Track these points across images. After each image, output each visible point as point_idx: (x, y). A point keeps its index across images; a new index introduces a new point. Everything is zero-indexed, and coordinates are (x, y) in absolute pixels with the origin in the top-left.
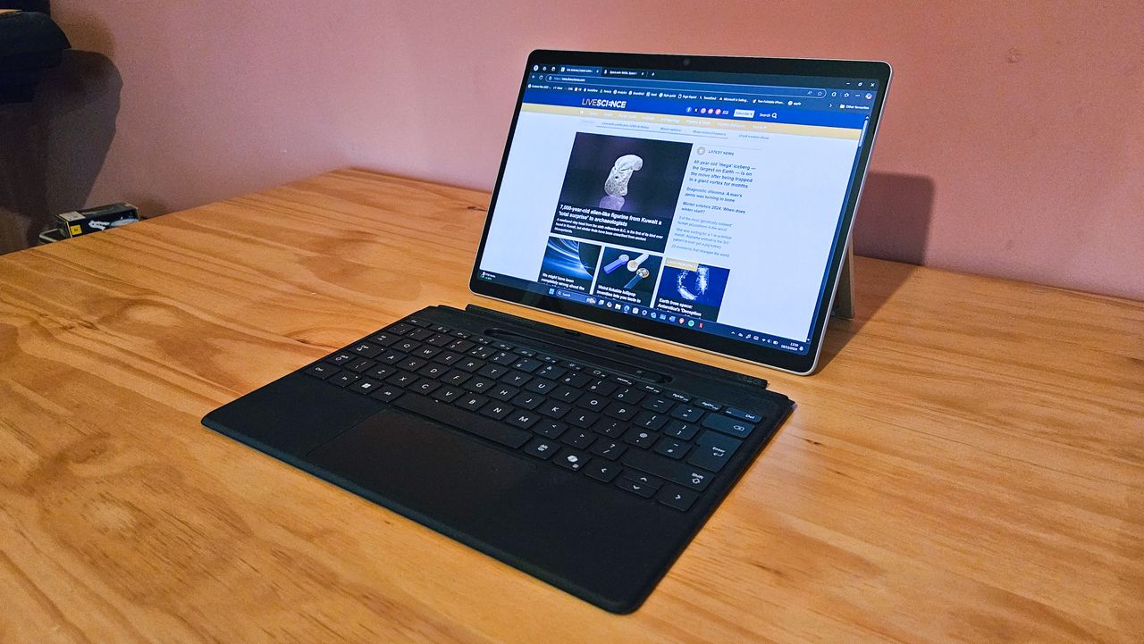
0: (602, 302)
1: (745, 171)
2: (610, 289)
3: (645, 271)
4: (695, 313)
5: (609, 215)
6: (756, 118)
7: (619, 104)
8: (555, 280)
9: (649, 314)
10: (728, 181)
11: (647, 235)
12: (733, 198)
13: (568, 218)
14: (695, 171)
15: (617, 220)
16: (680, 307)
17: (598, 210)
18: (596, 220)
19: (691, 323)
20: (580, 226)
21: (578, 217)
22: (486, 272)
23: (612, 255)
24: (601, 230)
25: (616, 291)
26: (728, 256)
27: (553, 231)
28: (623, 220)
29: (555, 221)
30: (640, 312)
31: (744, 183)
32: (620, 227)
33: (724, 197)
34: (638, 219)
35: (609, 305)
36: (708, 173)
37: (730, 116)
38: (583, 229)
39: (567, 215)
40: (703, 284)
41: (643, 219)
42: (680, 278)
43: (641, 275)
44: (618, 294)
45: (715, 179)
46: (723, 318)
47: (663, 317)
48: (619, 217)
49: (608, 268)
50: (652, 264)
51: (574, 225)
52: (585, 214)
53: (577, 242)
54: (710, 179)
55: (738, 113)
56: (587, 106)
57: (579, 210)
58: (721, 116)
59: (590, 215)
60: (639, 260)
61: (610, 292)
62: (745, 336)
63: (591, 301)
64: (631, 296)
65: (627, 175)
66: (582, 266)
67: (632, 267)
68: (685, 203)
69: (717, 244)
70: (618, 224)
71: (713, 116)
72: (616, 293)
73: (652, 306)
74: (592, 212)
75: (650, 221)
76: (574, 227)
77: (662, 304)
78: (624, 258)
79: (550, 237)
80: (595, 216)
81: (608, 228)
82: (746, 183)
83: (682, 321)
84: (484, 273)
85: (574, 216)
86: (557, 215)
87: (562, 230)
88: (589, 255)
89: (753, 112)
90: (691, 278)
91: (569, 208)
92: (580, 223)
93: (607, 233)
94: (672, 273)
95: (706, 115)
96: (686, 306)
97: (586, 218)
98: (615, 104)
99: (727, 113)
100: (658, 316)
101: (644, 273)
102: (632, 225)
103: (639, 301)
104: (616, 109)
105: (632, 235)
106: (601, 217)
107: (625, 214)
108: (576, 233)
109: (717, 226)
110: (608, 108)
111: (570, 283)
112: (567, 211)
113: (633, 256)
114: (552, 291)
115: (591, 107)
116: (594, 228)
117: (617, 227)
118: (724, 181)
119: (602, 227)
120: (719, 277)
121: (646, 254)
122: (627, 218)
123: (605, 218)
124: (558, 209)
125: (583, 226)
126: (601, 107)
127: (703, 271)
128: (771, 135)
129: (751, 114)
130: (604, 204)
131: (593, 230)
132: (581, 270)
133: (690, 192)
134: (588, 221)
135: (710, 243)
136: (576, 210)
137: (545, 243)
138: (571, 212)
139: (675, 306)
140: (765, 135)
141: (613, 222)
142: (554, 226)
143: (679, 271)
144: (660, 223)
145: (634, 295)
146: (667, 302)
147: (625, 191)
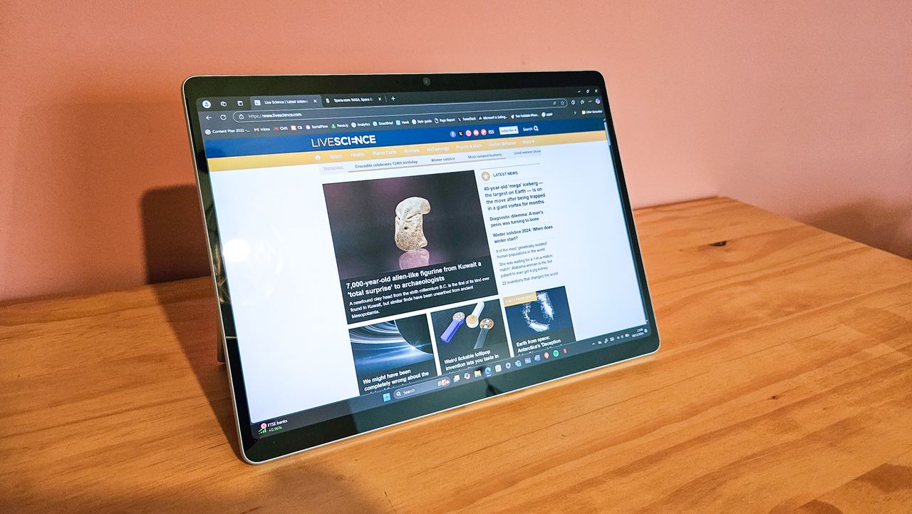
0: (457, 378)
1: (534, 187)
2: (460, 359)
3: (488, 321)
4: (555, 342)
5: (417, 275)
6: (521, 134)
7: (366, 140)
8: (384, 381)
9: (513, 365)
10: (525, 201)
11: (472, 281)
12: (536, 216)
13: (365, 297)
14: (489, 199)
15: (430, 277)
16: (539, 343)
17: (401, 273)
18: (404, 286)
19: (556, 353)
20: (386, 301)
21: (378, 290)
22: (267, 422)
23: (443, 321)
24: (415, 295)
25: (467, 357)
26: (557, 274)
27: (350, 321)
28: (437, 275)
29: (347, 308)
30: (504, 367)
31: (539, 199)
32: (437, 284)
33: (528, 217)
34: (454, 268)
35: (467, 376)
36: (503, 197)
37: (497, 135)
38: (392, 303)
39: (361, 293)
40: (549, 310)
41: (459, 267)
42: (526, 313)
43: (486, 327)
44: (471, 359)
45: (512, 203)
46: (581, 334)
47: (528, 361)
48: (431, 272)
49: (445, 336)
50: (492, 311)
51: (378, 302)
52: (387, 284)
53: (392, 322)
54: (507, 203)
55: (503, 130)
56: (322, 148)
57: (375, 282)
58: (488, 137)
59: (393, 283)
60: (477, 312)
61: (461, 362)
62: (603, 341)
63: (444, 383)
64: (486, 355)
65: (417, 222)
66: (413, 348)
67: (472, 323)
68: (495, 235)
69: (543, 266)
70: (433, 281)
71: (480, 137)
72: (469, 360)
73: (512, 355)
74: (394, 279)
75: (468, 266)
76: (379, 305)
77: (521, 347)
78: (458, 317)
79: (350, 330)
80: (400, 282)
81: (424, 290)
82: (541, 199)
83: (547, 355)
84: (264, 426)
85: (373, 291)
86: (347, 299)
87: (363, 315)
88: (415, 331)
89: (516, 127)
90: (536, 306)
91: (360, 284)
92: (386, 297)
93: (425, 296)
94: (515, 311)
95: (473, 138)
96: (543, 339)
97: (389, 288)
98: (362, 140)
99: (492, 132)
100: (523, 362)
101: (487, 324)
102: (450, 277)
103: (497, 356)
104: (364, 146)
105: (455, 288)
106: (408, 280)
107: (437, 267)
108: (385, 312)
109: (536, 248)
110: (353, 146)
111: (406, 376)
112: (359, 289)
113: (468, 310)
114: (387, 397)
115: (327, 148)
116: (407, 297)
117: (434, 285)
118: (521, 202)
119: (416, 292)
120: (558, 296)
121: (480, 303)
122: (440, 271)
123: (415, 279)
124: (345, 291)
125: (390, 300)
126: (342, 147)
127: (543, 297)
128: (542, 148)
129: (515, 130)
130: (404, 263)
131: (405, 300)
132: (413, 353)
133: (494, 222)
134: (394, 291)
135: (537, 267)
136: (371, 282)
137: (346, 342)
138: (364, 288)
139: (534, 344)
140: (537, 148)
141: (426, 281)
142: (349, 314)
143: (521, 307)
144: (480, 264)
145: (488, 352)
146: (525, 343)
147: (424, 242)
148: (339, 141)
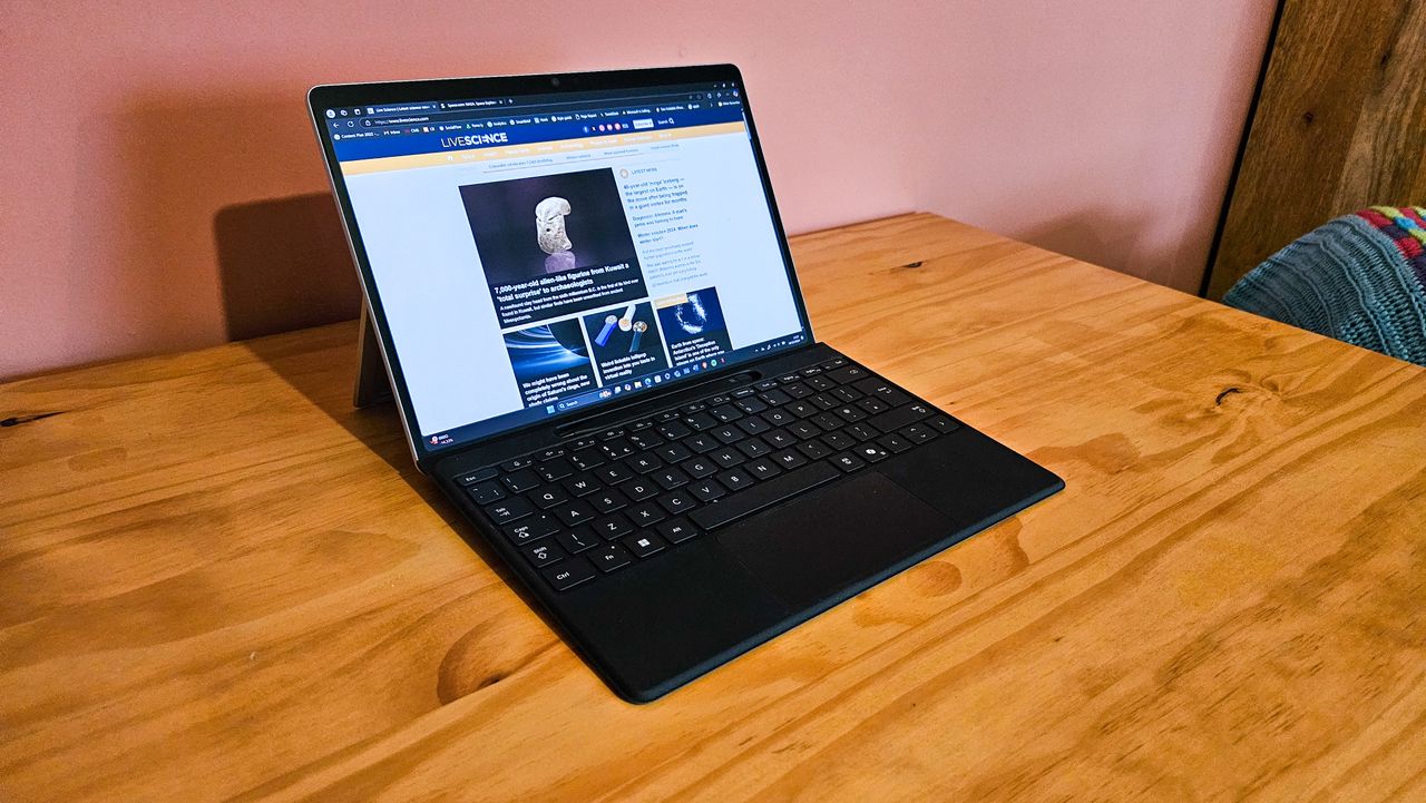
0: (617, 388)
1: (675, 183)
2: (616, 362)
3: (641, 324)
4: (709, 343)
5: (565, 278)
6: (657, 127)
7: (497, 138)
8: (543, 385)
9: (672, 375)
10: (667, 199)
11: (621, 284)
12: (680, 215)
13: (515, 301)
14: (630, 197)
15: (578, 280)
16: (694, 345)
17: (548, 277)
18: (553, 289)
19: (714, 363)
20: (536, 305)
21: (527, 295)
22: (437, 435)
23: (595, 324)
24: (565, 299)
25: (624, 360)
26: (705, 274)
27: (503, 326)
28: (585, 278)
29: (499, 313)
30: (663, 377)
31: (681, 196)
32: (586, 287)
33: (671, 216)
34: (601, 271)
35: (627, 387)
36: (644, 195)
37: (632, 130)
38: (543, 307)
39: (510, 298)
40: (701, 312)
41: (607, 269)
42: (678, 315)
43: (639, 330)
44: (628, 362)
45: (654, 201)
46: (737, 342)
47: (686, 371)
48: (579, 275)
49: (600, 340)
50: (643, 313)
51: (528, 307)
52: (535, 288)
53: (545, 326)
54: (649, 201)
55: (638, 124)
56: (452, 148)
57: (524, 286)
58: (622, 131)
59: (542, 287)
60: (629, 315)
61: (618, 365)
63: (606, 393)
64: (642, 359)
65: (559, 223)
66: (568, 352)
67: (625, 325)
68: (639, 236)
69: (692, 266)
70: (582, 284)
71: (615, 132)
72: (625, 363)
73: (670, 364)
74: (542, 283)
75: (615, 268)
76: (530, 309)
77: (676, 350)
78: (611, 320)
79: (505, 335)
80: (548, 286)
81: (574, 294)
82: (683, 196)
83: (706, 364)
84: (434, 440)
85: (522, 296)
86: (497, 305)
87: (516, 320)
88: (569, 335)
89: (650, 120)
90: (688, 307)
91: (509, 288)
92: (536, 302)
93: (576, 300)
94: (667, 313)
95: (607, 133)
96: (698, 341)
97: (538, 292)
98: (493, 138)
99: (625, 126)
100: (682, 372)
101: (640, 327)
102: (598, 280)
103: (653, 359)
104: (495, 145)
105: (605, 291)
106: (556, 284)
107: (584, 270)
108: (537, 316)
109: (682, 248)
110: (485, 145)
111: (565, 379)
112: (508, 293)
113: (620, 313)
114: (551, 409)
115: (458, 148)
116: (557, 301)
117: (583, 289)
118: (663, 200)
119: (565, 295)
120: (709, 297)
121: (631, 306)
122: (588, 274)
123: (563, 283)
124: (494, 295)
125: (540, 304)
126: (473, 147)
127: (694, 299)
128: (678, 141)
129: (649, 123)
130: (550, 267)
131: (556, 304)
132: (569, 356)
133: (638, 222)
134: (543, 295)
135: (684, 268)
136: (519, 287)
137: (503, 346)
138: (513, 292)
139: (689, 346)
140: (674, 142)
141: (575, 285)
142: (501, 319)
143: (672, 309)
144: (627, 266)
145: (644, 355)
146: (679, 345)
147: (568, 244)
148: (470, 140)
